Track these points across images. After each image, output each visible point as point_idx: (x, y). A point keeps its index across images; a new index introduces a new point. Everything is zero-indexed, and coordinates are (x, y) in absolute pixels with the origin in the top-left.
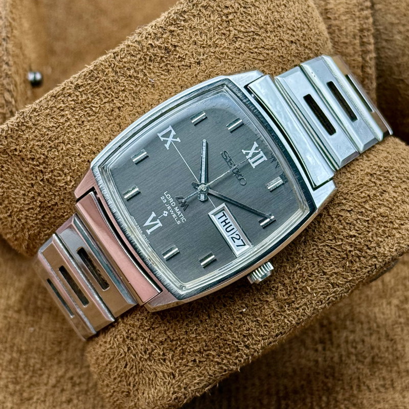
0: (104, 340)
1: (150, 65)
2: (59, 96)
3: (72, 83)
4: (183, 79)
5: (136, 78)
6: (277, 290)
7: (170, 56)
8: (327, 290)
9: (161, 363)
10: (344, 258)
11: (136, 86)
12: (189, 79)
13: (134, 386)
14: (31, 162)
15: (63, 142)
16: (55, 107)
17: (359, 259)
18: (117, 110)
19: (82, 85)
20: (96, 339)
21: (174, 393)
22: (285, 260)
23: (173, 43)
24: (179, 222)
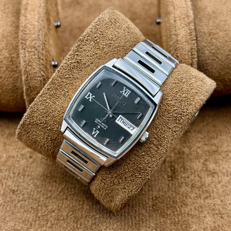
0: (94, 183)
1: (73, 71)
2: (42, 95)
3: (46, 88)
4: (88, 71)
5: (70, 77)
6: (153, 141)
7: (80, 64)
8: (173, 134)
9: (119, 185)
10: (175, 120)
11: (71, 81)
12: (91, 71)
13: (112, 197)
14: (41, 125)
15: (50, 113)
16: (43, 100)
17: (182, 118)
18: (66, 93)
19: (50, 88)
20: (91, 183)
21: (128, 194)
22: (152, 128)
23: (79, 59)
24: (105, 129)
